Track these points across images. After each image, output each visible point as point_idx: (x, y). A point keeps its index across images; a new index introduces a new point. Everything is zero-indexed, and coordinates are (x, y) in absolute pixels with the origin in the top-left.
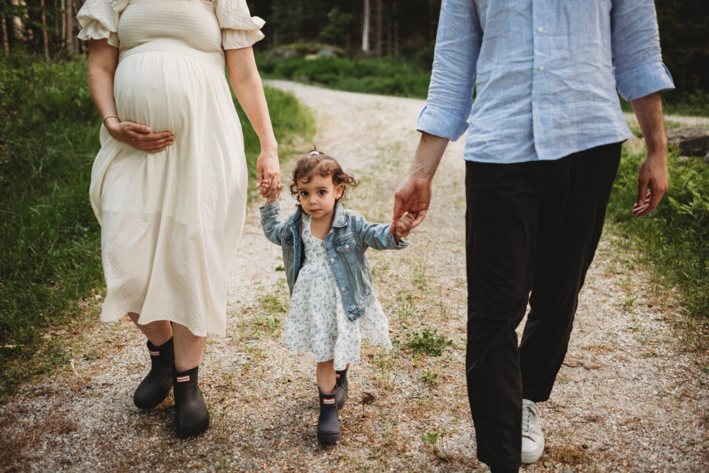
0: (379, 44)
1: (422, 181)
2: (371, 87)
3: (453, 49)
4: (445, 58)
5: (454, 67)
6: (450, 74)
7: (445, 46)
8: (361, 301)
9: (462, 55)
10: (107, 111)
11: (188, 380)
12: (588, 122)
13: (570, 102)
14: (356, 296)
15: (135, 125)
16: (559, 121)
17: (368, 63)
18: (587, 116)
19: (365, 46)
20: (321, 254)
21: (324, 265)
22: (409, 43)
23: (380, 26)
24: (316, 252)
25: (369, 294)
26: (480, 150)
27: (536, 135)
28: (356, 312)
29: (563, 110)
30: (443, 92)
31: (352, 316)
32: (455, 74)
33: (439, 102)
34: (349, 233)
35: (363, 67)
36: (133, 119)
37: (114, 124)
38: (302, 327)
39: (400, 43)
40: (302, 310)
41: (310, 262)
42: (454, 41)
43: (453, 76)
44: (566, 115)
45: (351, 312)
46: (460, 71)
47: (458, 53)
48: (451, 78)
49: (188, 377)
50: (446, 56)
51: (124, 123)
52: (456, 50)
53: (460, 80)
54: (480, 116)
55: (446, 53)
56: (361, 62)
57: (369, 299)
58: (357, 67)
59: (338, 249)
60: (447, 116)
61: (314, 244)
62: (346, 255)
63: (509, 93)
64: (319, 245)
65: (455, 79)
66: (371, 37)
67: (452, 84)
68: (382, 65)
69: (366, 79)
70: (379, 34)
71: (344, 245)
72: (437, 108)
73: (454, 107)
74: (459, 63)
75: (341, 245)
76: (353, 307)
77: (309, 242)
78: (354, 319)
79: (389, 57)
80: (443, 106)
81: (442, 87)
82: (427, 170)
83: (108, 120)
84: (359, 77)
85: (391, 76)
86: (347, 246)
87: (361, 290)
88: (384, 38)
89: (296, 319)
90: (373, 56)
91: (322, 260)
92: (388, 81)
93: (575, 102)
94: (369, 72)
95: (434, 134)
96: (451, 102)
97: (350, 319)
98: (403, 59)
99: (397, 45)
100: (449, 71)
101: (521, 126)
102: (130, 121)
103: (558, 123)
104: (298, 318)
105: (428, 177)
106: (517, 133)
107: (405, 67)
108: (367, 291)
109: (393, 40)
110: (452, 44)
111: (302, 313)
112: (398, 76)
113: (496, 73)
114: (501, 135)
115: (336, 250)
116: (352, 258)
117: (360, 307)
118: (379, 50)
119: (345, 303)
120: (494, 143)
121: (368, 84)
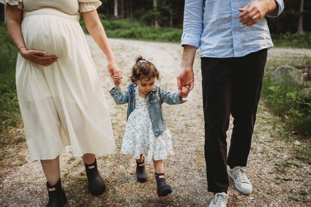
0: (123, 12)
1: (189, 69)
2: (119, 35)
3: (195, 6)
4: (192, 11)
5: (196, 15)
6: (195, 18)
7: (191, 5)
8: (161, 127)
9: (199, 9)
10: (20, 44)
11: (94, 167)
12: (256, 40)
13: (248, 31)
14: (159, 125)
15: (36, 51)
16: (244, 39)
17: (118, 22)
18: (255, 37)
19: (116, 14)
20: (143, 105)
21: (144, 110)
22: (138, 12)
23: (123, 4)
24: (141, 104)
25: (165, 124)
26: (209, 52)
27: (234, 46)
28: (159, 132)
29: (245, 35)
30: (193, 26)
31: (156, 134)
32: (197, 18)
33: (192, 31)
34: (157, 94)
35: (115, 24)
36: (34, 49)
37: (25, 51)
38: (131, 142)
39: (133, 12)
40: (131, 133)
41: (137, 108)
42: (195, 3)
43: (196, 19)
44: (247, 37)
45: (156, 132)
46: (199, 17)
47: (197, 8)
48: (196, 20)
49: (94, 166)
50: (192, 10)
51: (30, 51)
52: (196, 7)
53: (199, 21)
54: (207, 38)
55: (191, 8)
56: (114, 22)
57: (165, 127)
58: (112, 24)
59: (151, 102)
60: (196, 37)
61: (141, 100)
62: (155, 105)
63: (220, 28)
64: (143, 101)
65: (197, 20)
66: (119, 9)
67: (196, 22)
68: (125, 22)
69: (117, 31)
70: (122, 7)
71: (154, 100)
72: (191, 34)
73: (198, 33)
74: (198, 13)
75: (153, 100)
76: (158, 130)
77: (137, 99)
78: (158, 136)
79: (128, 19)
80: (194, 33)
81: (192, 24)
82: (190, 63)
83: (21, 49)
84: (113, 29)
85: (129, 28)
86: (156, 100)
87: (161, 122)
88: (125, 9)
89: (128, 138)
90: (120, 19)
91: (143, 108)
92: (128, 31)
93: (250, 31)
94: (118, 27)
95: (192, 45)
96: (197, 30)
97: (156, 136)
98: (135, 19)
99: (131, 13)
100: (195, 17)
101: (227, 42)
102: (33, 49)
103: (243, 40)
104: (129, 137)
105: (191, 66)
106: (225, 45)
107: (136, 24)
108: (164, 122)
109: (129, 10)
110: (195, 4)
111: (131, 134)
112: (133, 29)
113: (214, 18)
114: (218, 46)
115: (150, 102)
116: (157, 106)
117: (161, 130)
118: (123, 16)
119: (153, 128)
120: (216, 49)
121: (117, 33)
